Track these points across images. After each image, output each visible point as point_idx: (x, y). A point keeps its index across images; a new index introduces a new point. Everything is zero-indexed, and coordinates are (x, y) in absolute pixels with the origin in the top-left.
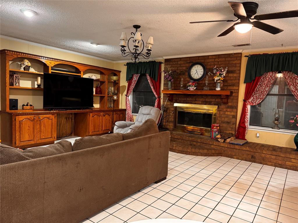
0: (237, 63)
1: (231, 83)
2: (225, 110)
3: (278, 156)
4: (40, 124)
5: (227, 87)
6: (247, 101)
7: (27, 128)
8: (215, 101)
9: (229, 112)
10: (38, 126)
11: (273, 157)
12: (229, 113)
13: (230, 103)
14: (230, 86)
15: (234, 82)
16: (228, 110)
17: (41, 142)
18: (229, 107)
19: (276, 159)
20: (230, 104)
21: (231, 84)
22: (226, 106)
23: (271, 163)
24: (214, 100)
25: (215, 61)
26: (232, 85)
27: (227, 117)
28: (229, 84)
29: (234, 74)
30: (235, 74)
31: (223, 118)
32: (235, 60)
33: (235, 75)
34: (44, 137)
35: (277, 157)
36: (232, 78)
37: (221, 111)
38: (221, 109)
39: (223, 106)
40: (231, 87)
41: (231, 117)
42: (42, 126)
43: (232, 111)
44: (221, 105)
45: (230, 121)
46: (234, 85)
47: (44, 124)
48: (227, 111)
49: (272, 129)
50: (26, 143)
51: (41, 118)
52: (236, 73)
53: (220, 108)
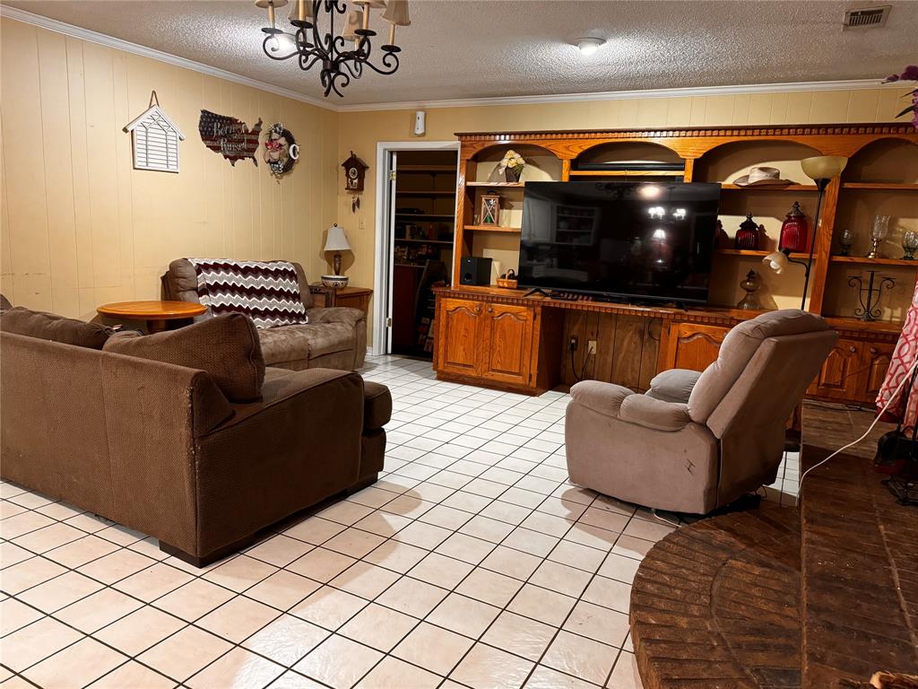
4: (492, 329)
7: (463, 332)
10: (487, 333)
17: (490, 377)
34: (499, 368)
42: (498, 336)
47: (503, 332)
50: (459, 370)
51: (497, 313)
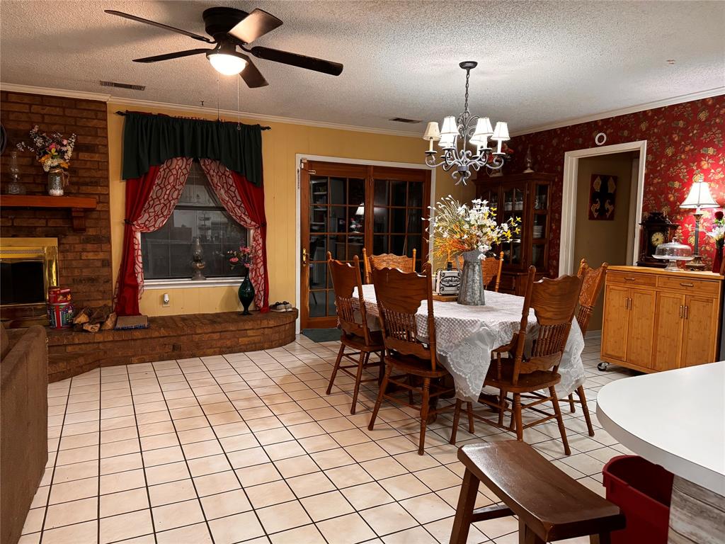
0: (100, 128)
1: (89, 177)
2: (79, 247)
3: (225, 331)
5: (79, 189)
6: (135, 223)
8: (47, 226)
9: (91, 254)
11: (216, 336)
12: (91, 256)
13: (91, 230)
14: (87, 184)
15: (94, 173)
16: (89, 247)
18: (88, 240)
19: (220, 339)
20: (91, 232)
21: (88, 180)
22: (82, 237)
23: (212, 350)
24: (42, 223)
25: (30, 112)
26: (91, 182)
27: (87, 266)
28: (82, 180)
29: (93, 155)
30: (97, 155)
31: (76, 270)
32: (94, 119)
33: (96, 157)
35: (222, 334)
36: (88, 165)
37: (67, 251)
38: (68, 247)
39: (71, 239)
40: (89, 187)
41: (99, 264)
43: (99, 250)
44: (65, 235)
45: (98, 276)
46: (96, 182)
48: (84, 250)
49: (192, 280)
52: (99, 153)
53: (63, 244)
